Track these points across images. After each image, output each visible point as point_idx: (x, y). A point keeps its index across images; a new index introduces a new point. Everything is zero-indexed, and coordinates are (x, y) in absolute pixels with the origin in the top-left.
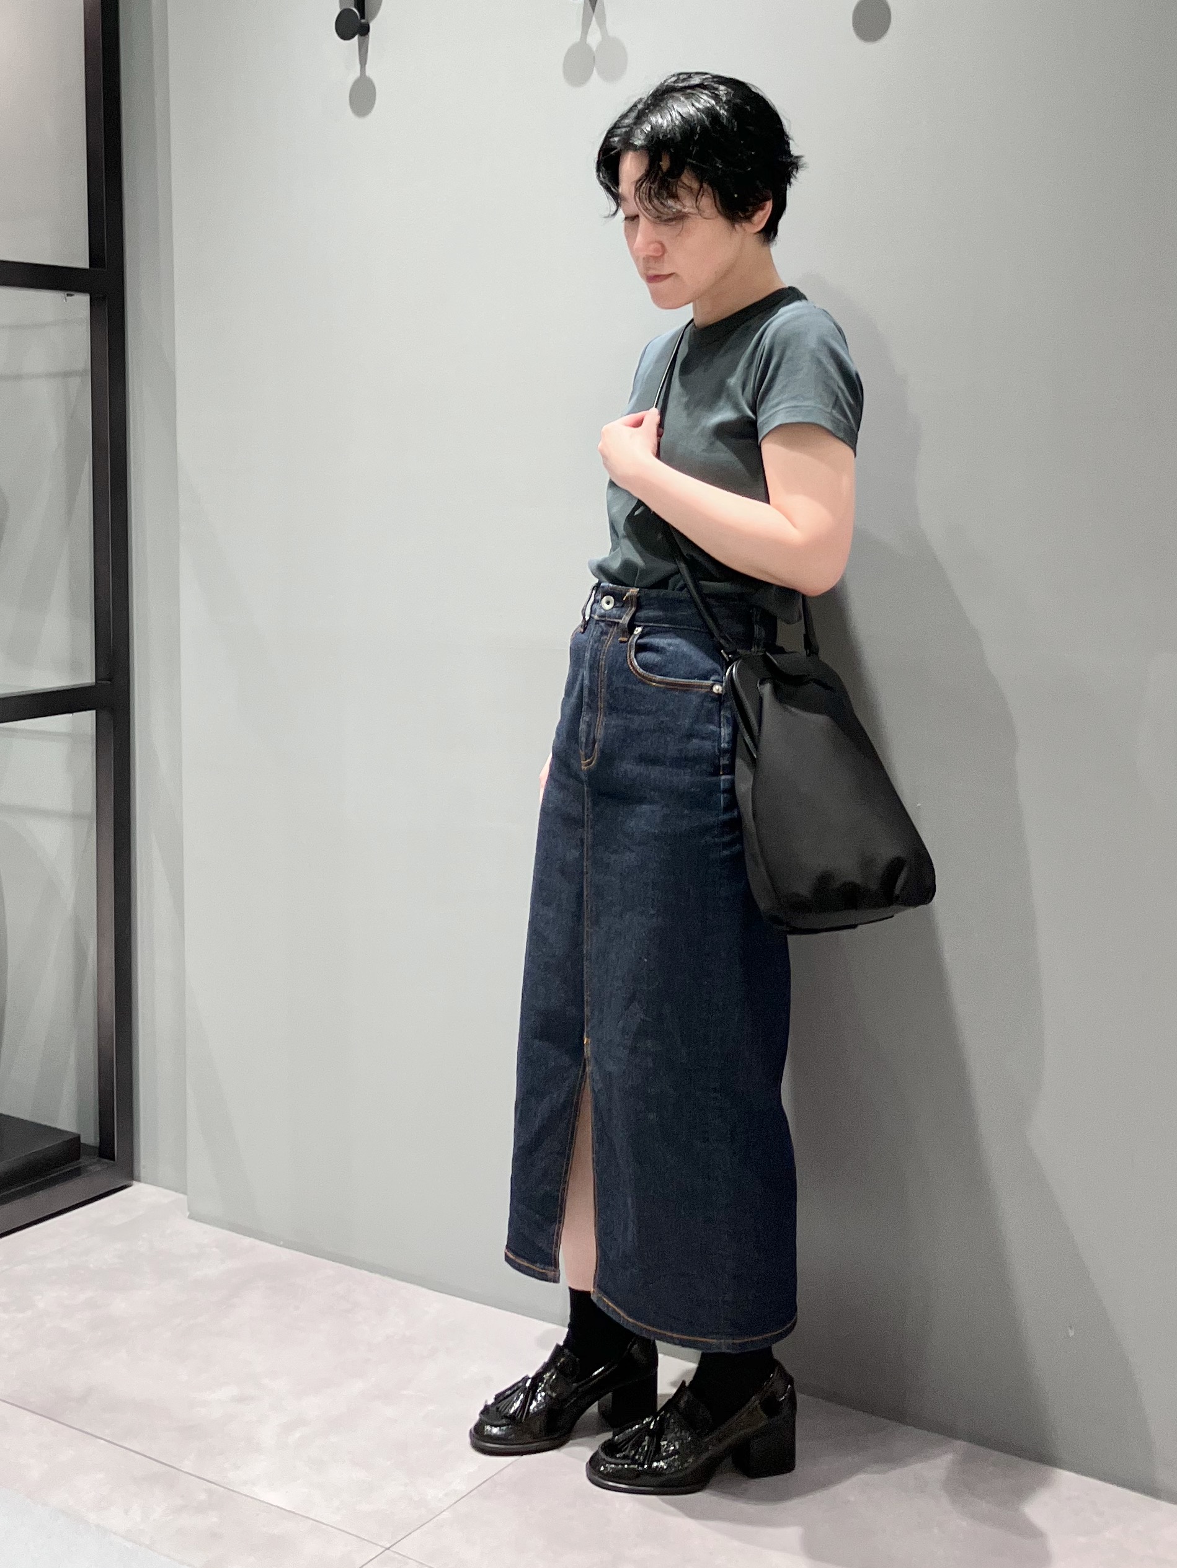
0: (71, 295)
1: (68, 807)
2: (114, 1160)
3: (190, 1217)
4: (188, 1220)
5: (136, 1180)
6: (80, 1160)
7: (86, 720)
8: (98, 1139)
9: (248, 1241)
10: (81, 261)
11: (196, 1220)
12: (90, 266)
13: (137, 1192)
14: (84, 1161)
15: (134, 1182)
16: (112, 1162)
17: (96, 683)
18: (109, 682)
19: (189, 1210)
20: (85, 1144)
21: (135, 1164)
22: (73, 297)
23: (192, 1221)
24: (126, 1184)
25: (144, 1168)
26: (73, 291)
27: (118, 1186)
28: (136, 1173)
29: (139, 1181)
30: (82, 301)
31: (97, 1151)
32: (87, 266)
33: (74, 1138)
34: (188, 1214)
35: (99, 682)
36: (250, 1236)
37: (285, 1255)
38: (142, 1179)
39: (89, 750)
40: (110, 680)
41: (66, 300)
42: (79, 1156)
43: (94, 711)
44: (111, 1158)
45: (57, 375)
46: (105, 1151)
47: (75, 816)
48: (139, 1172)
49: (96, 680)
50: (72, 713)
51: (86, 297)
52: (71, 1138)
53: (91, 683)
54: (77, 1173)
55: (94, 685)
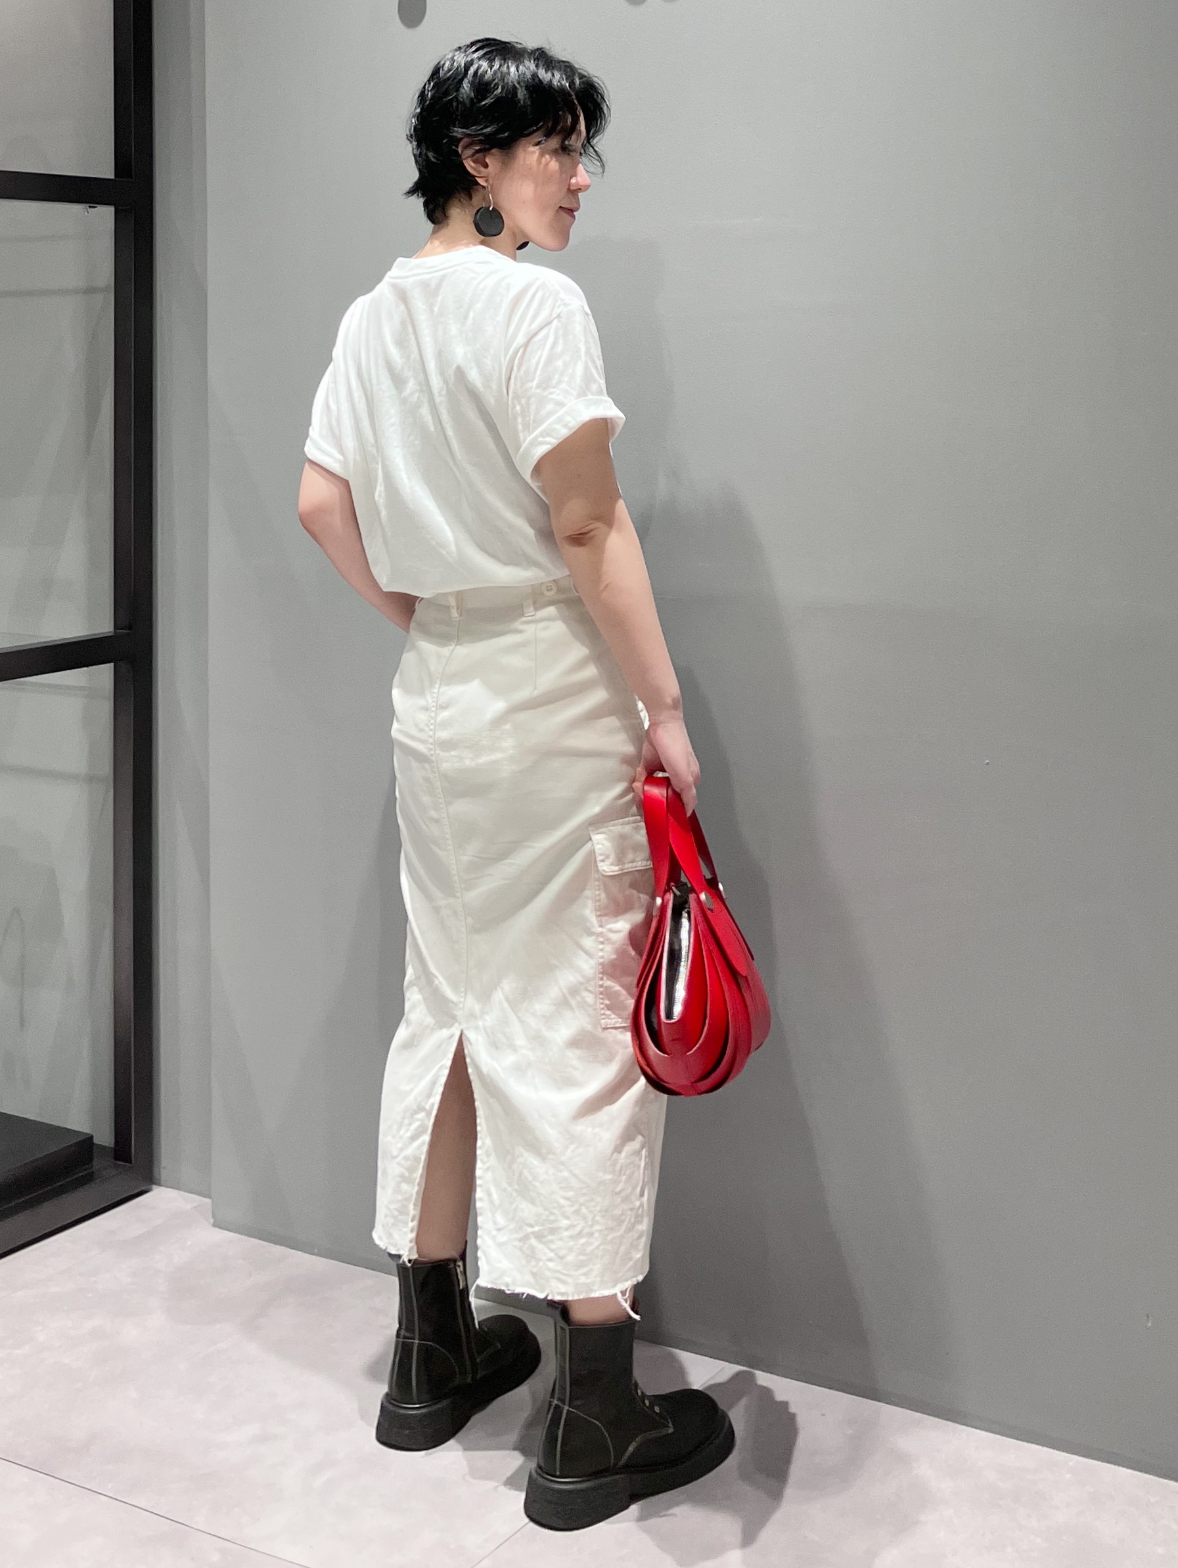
0: (94, 207)
1: (83, 770)
3: (215, 1225)
4: (213, 1228)
5: (156, 1184)
6: (93, 1164)
7: (102, 675)
8: (113, 1139)
9: (277, 1250)
10: (107, 171)
11: (221, 1228)
12: (116, 175)
13: (160, 1200)
14: (97, 1164)
15: (154, 1187)
16: (129, 1164)
17: (115, 632)
18: (128, 631)
19: (213, 1217)
20: (97, 1145)
21: (156, 1163)
22: (96, 209)
24: (143, 1188)
25: (165, 1168)
26: (96, 203)
27: (135, 1192)
28: (156, 1174)
29: (159, 1184)
30: (104, 216)
31: (112, 1154)
32: (113, 177)
33: (84, 1140)
34: (212, 1221)
35: (118, 631)
37: (321, 1264)
38: (162, 1183)
39: (105, 708)
40: (130, 629)
41: (88, 212)
42: (91, 1160)
43: (112, 665)
44: (128, 1159)
45: (76, 291)
46: (122, 1151)
47: (91, 779)
48: (160, 1174)
49: (116, 627)
50: (87, 666)
51: (111, 210)
52: (81, 1138)
53: (110, 632)
54: (89, 1178)
55: (111, 634)
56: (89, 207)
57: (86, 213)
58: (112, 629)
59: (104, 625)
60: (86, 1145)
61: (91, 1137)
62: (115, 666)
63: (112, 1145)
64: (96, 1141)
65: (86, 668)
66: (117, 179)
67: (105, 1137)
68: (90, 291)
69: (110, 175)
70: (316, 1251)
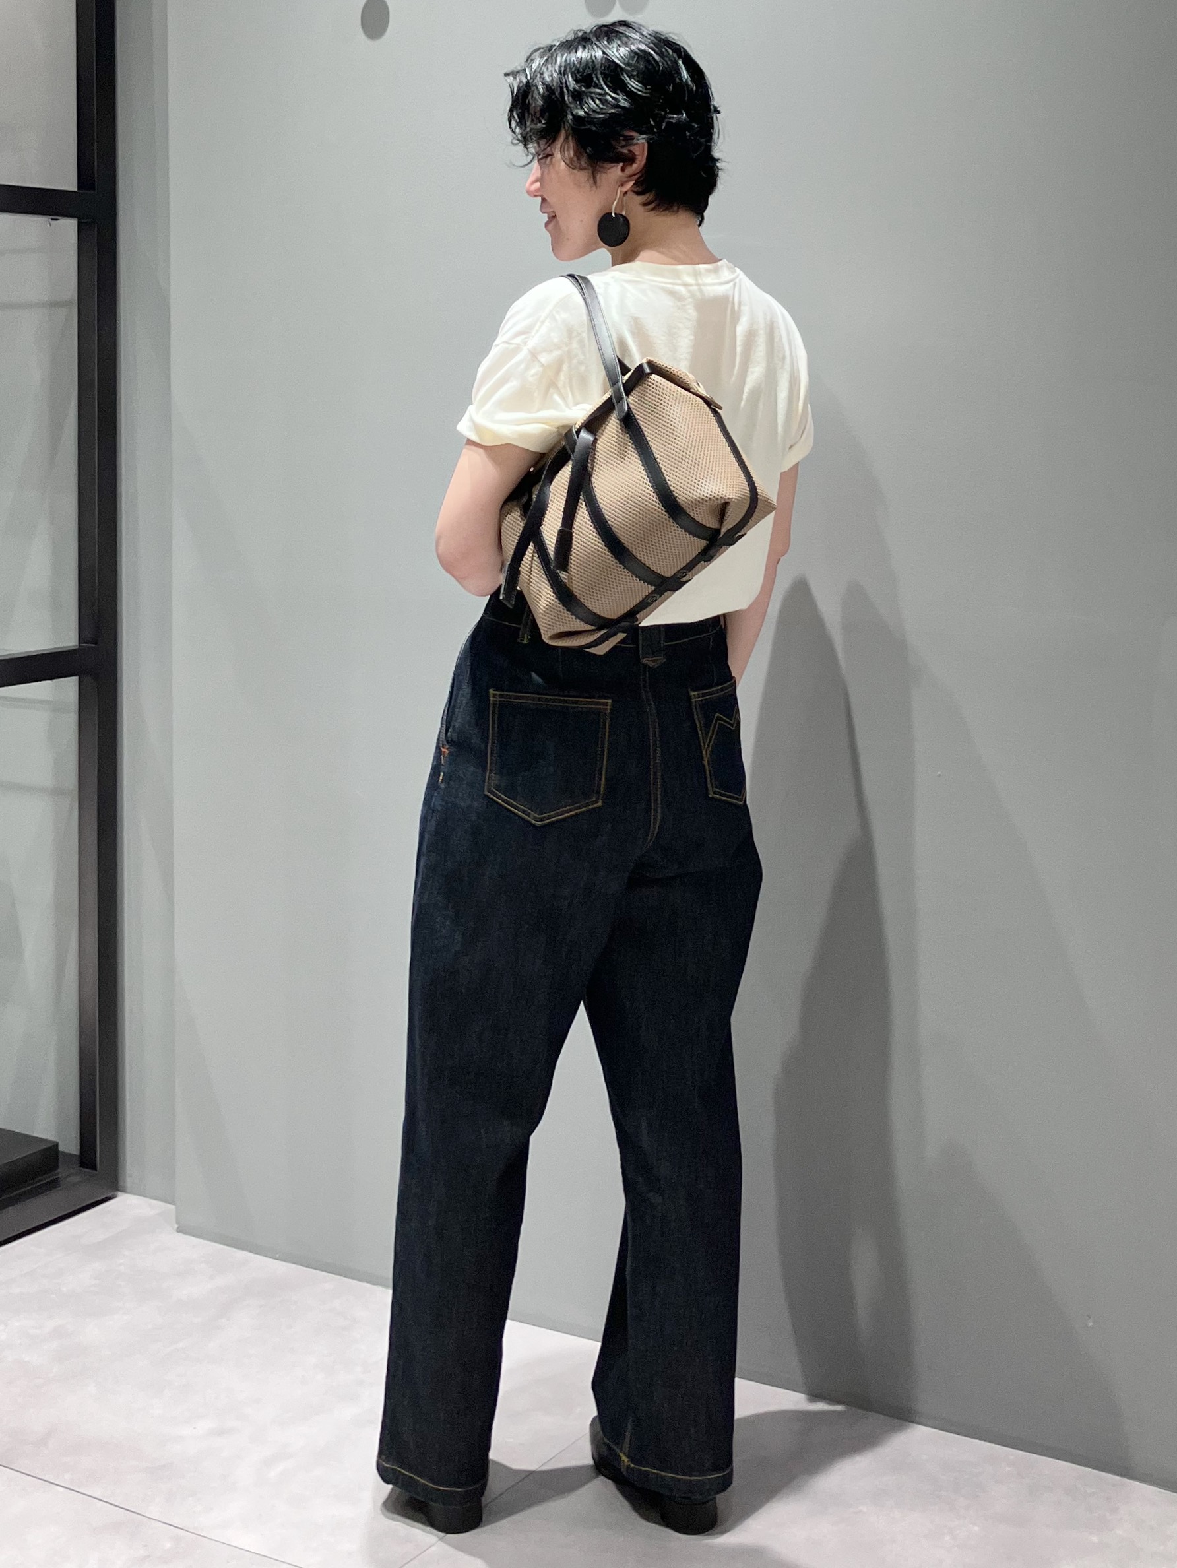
0: (57, 220)
1: (48, 781)
2: (96, 1170)
3: (179, 1230)
4: (176, 1234)
5: (121, 1191)
6: (59, 1170)
7: (66, 689)
8: (79, 1147)
9: (239, 1254)
10: (68, 182)
11: (185, 1233)
12: (79, 188)
13: (123, 1205)
14: (62, 1171)
15: (119, 1193)
16: (94, 1172)
17: (80, 646)
18: (93, 645)
19: (178, 1222)
20: (62, 1152)
21: (121, 1171)
22: (58, 221)
23: (180, 1234)
24: (109, 1195)
25: (130, 1176)
26: (59, 216)
27: (99, 1199)
28: (121, 1183)
29: (124, 1191)
30: (68, 227)
31: (77, 1159)
32: (76, 190)
33: (50, 1148)
34: (176, 1226)
35: (86, 645)
36: (243, 1249)
37: (281, 1268)
38: (128, 1191)
39: (71, 720)
40: (96, 644)
41: (50, 225)
42: (56, 1167)
43: (77, 677)
45: (40, 305)
46: (86, 1159)
47: (57, 792)
48: (125, 1182)
49: (81, 641)
50: (51, 679)
51: (74, 223)
52: (49, 1145)
53: (74, 646)
54: (54, 1184)
55: (77, 647)
56: (52, 219)
58: (77, 644)
59: (68, 639)
60: (50, 1155)
61: (56, 1145)
62: (80, 679)
63: (78, 1153)
64: (61, 1149)
65: (48, 682)
66: (80, 192)
67: (70, 1145)
68: (54, 305)
69: (73, 187)
70: (278, 1255)
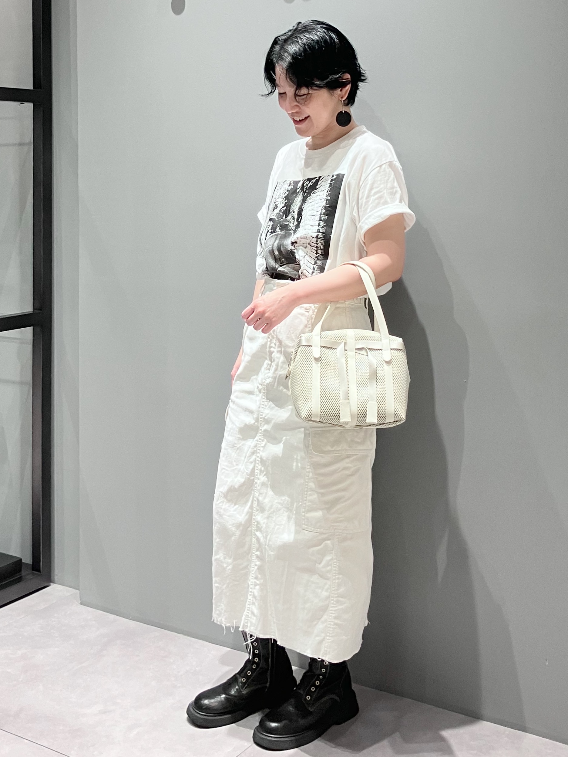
1: (18, 379)
4: (80, 605)
6: (22, 572)
7: (27, 333)
8: (32, 560)
9: (112, 617)
10: (29, 86)
11: (84, 605)
12: (34, 88)
13: (53, 589)
14: (24, 573)
15: (51, 584)
16: (39, 573)
17: (33, 311)
19: (80, 600)
20: (24, 563)
21: (52, 573)
22: (24, 104)
24: (46, 585)
25: (57, 575)
26: (24, 102)
27: (42, 587)
28: (52, 579)
29: (54, 582)
30: (29, 106)
31: (31, 566)
32: (31, 88)
34: (80, 602)
35: (36, 311)
37: (133, 624)
38: (56, 582)
39: (29, 348)
40: (41, 310)
41: (20, 106)
42: (20, 571)
43: (32, 327)
44: (39, 571)
45: (14, 145)
46: (35, 567)
47: (22, 383)
48: (54, 578)
49: (33, 310)
50: (20, 328)
51: (31, 105)
52: (17, 560)
53: (31, 312)
54: (19, 580)
55: (32, 313)
56: (21, 103)
57: (19, 106)
58: (32, 310)
59: (28, 308)
60: (18, 564)
61: (21, 560)
62: (33, 327)
63: (31, 563)
64: (23, 561)
65: (19, 329)
66: (35, 90)
67: (27, 559)
68: (21, 144)
69: (31, 87)
70: (131, 617)
